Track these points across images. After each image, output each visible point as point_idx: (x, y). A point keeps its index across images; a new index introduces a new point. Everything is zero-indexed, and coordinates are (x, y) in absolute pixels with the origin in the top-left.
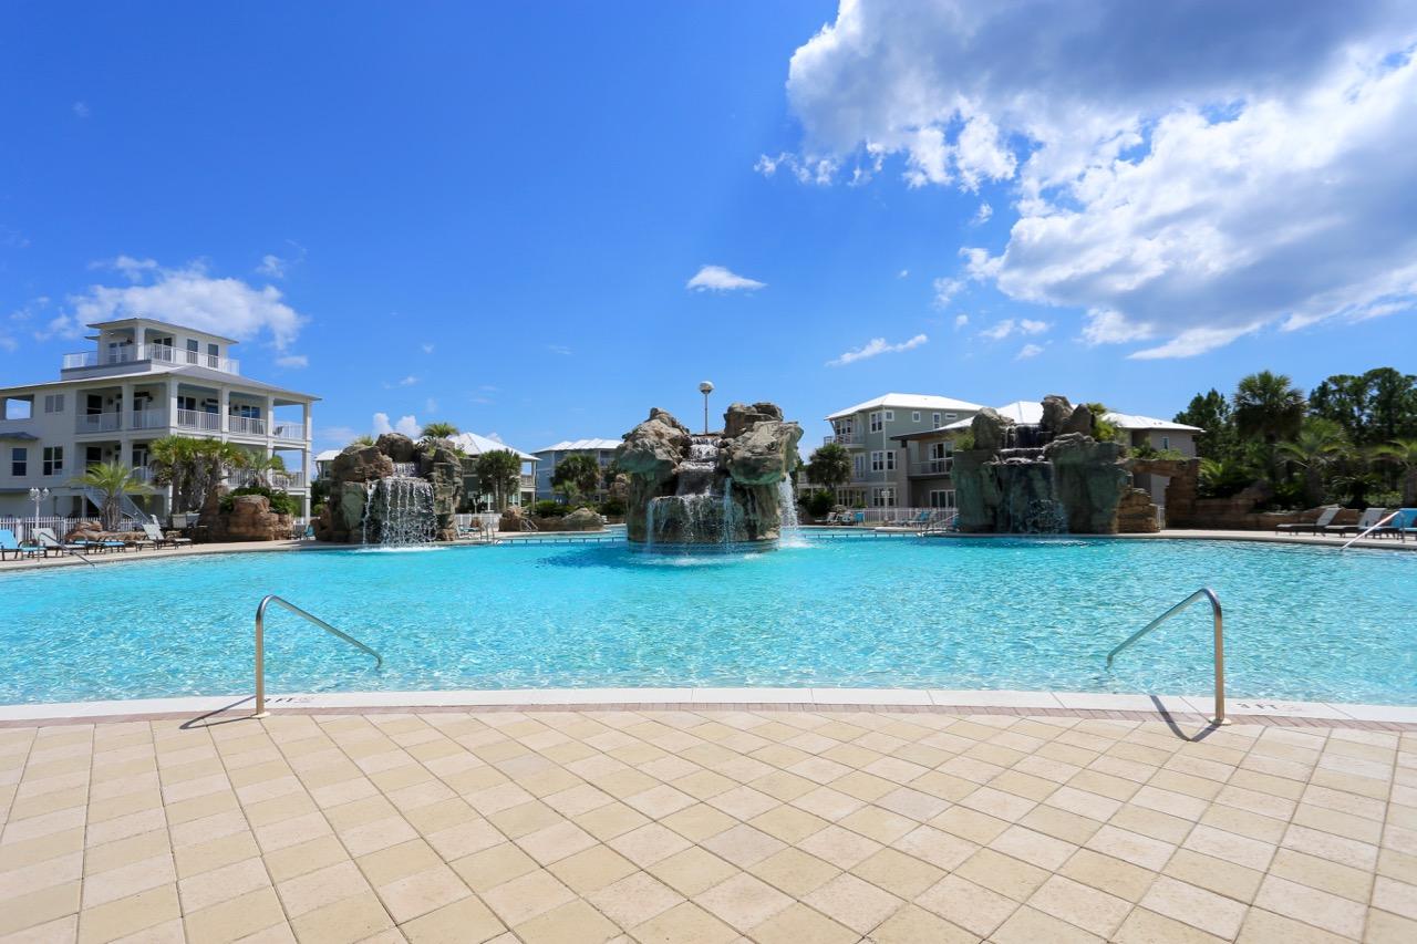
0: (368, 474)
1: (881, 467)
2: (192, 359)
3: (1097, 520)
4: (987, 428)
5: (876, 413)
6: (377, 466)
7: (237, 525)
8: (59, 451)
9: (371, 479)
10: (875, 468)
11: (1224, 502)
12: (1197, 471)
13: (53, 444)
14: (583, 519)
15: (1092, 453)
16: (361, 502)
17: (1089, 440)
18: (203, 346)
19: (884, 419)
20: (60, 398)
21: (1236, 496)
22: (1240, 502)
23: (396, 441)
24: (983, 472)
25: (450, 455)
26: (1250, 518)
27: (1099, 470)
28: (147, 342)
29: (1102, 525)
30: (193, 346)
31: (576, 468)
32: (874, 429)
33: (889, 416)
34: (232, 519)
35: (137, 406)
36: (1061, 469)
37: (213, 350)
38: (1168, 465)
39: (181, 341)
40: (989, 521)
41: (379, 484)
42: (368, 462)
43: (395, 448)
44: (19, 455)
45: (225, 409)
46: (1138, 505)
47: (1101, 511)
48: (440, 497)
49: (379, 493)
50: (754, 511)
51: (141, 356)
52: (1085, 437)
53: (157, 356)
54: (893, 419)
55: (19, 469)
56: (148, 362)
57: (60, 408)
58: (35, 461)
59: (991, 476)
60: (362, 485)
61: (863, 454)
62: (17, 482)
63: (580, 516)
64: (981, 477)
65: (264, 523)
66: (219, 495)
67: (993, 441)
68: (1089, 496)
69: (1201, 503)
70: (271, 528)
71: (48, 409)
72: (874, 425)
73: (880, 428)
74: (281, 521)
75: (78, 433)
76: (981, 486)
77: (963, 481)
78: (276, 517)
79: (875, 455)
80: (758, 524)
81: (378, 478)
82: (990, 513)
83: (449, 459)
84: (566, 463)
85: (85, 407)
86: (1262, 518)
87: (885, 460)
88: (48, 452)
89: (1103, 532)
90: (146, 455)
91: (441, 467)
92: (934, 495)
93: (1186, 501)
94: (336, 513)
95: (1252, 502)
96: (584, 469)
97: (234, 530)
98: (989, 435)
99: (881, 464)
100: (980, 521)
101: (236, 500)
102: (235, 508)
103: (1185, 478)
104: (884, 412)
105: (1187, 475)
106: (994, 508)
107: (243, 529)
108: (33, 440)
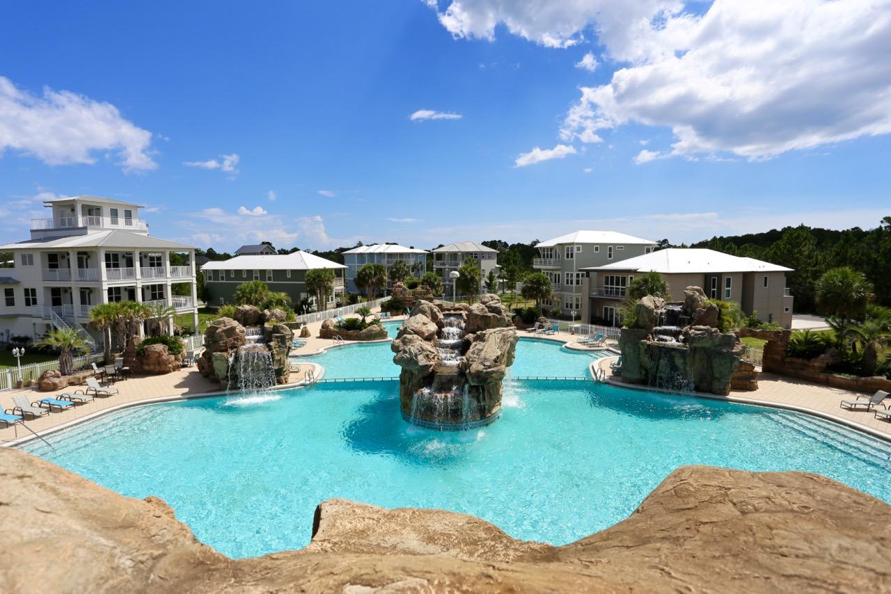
0: (229, 345)
1: (572, 283)
2: (115, 222)
3: (716, 385)
4: (645, 314)
5: (570, 247)
6: (235, 339)
7: (148, 365)
8: (34, 291)
9: (232, 348)
10: (567, 283)
11: (805, 362)
12: (788, 338)
13: (30, 286)
14: (373, 333)
15: (717, 341)
16: (225, 365)
17: (716, 332)
18: (121, 213)
19: (575, 251)
20: (31, 257)
21: (813, 359)
22: (816, 364)
23: (248, 311)
24: (641, 346)
25: (283, 328)
26: (822, 376)
27: (721, 353)
28: (83, 215)
29: (720, 389)
30: (114, 213)
31: (370, 273)
32: (568, 257)
33: (578, 249)
34: (145, 361)
35: (80, 265)
36: (694, 350)
37: (128, 215)
38: (768, 334)
39: (106, 211)
40: (643, 377)
41: (236, 353)
42: (228, 337)
43: (247, 316)
44: (9, 293)
45: (137, 264)
46: (745, 371)
47: (719, 380)
48: (277, 358)
49: (237, 359)
50: (484, 399)
51: (80, 225)
52: (714, 330)
53: (91, 223)
54: (581, 251)
55: (10, 302)
56: (85, 228)
57: (31, 263)
58: (19, 296)
59: (646, 350)
60: (225, 354)
61: (560, 273)
62: (11, 310)
63: (372, 331)
64: (639, 349)
65: (165, 363)
66: (136, 344)
67: (649, 323)
68: (712, 368)
69: (788, 360)
70: (170, 365)
71: (24, 263)
72: (568, 255)
73: (572, 257)
74: (176, 359)
75: (44, 280)
76: (639, 354)
77: (627, 349)
78: (173, 357)
79: (568, 274)
80: (487, 407)
81: (236, 347)
82: (643, 372)
83: (282, 331)
84: (364, 270)
85: (47, 263)
86: (830, 378)
87: (575, 279)
88: (26, 291)
89: (720, 394)
90: (89, 294)
91: (277, 337)
92: (606, 309)
93: (779, 358)
94: (210, 364)
95: (824, 365)
96: (375, 274)
97: (146, 368)
98: (647, 320)
99: (572, 281)
100: (636, 376)
101: (146, 348)
102: (146, 354)
103: (779, 343)
104: (575, 248)
105: (781, 340)
106: (646, 370)
107: (152, 367)
108: (17, 283)
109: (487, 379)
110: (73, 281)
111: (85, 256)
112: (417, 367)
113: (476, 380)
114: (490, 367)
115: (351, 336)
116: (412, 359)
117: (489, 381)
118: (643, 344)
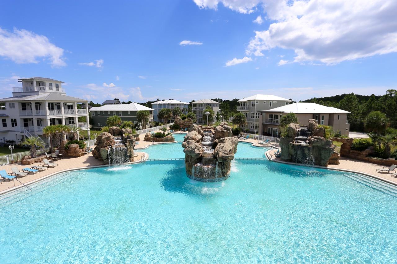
0: (108, 144)
1: (254, 117)
2: (51, 89)
3: (322, 162)
4: (292, 131)
5: (253, 101)
6: (110, 142)
7: (70, 153)
8: (15, 120)
9: (109, 146)
10: (252, 117)
11: (359, 152)
12: (352, 142)
13: (14, 118)
14: (169, 139)
15: (323, 143)
16: (106, 153)
17: (323, 139)
18: (54, 85)
19: (256, 103)
20: (13, 104)
21: (363, 151)
22: (364, 153)
23: (115, 129)
24: (290, 145)
25: (131, 137)
26: (366, 158)
27: (325, 149)
28: (37, 85)
29: (324, 164)
30: (51, 85)
31: (165, 112)
32: (252, 106)
33: (257, 103)
34: (69, 151)
35: (37, 109)
36: (314, 147)
37: (57, 86)
38: (344, 140)
39: (47, 84)
40: (290, 158)
41: (111, 148)
42: (107, 141)
43: (114, 131)
44: (4, 121)
45: (63, 108)
46: (334, 156)
47: (324, 160)
48: (129, 150)
49: (112, 150)
50: (224, 168)
51: (36, 90)
52: (322, 138)
53: (41, 89)
54: (258, 104)
55: (5, 125)
56: (38, 92)
57: (14, 107)
58: (9, 122)
59: (292, 147)
60: (106, 148)
61: (248, 113)
62: (5, 129)
63: (168, 138)
64: (289, 146)
65: (78, 152)
66: (64, 144)
67: (293, 135)
68: (321, 155)
69: (351, 151)
70: (80, 153)
71: (10, 107)
72: (252, 105)
73: (254, 106)
74: (83, 151)
75: (20, 115)
76: (289, 149)
77: (283, 146)
78: (81, 150)
79: (252, 113)
80: (225, 172)
81: (111, 145)
82: (290, 156)
83: (131, 138)
84: (162, 111)
85: (21, 107)
86: (370, 159)
87: (255, 115)
88: (12, 120)
89: (324, 166)
90: (41, 121)
91: (129, 141)
92: (269, 129)
93: (348, 150)
94: (99, 153)
95: (367, 154)
96: (167, 113)
97: (69, 154)
98: (293, 134)
99: (254, 116)
100: (287, 158)
101: (69, 146)
102: (69, 148)
103: (348, 144)
104: (256, 102)
105: (349, 143)
106: (292, 155)
107: (72, 154)
108: (8, 116)
109: (226, 160)
110: (34, 115)
111: (39, 104)
112: (195, 154)
113: (221, 160)
114: (227, 154)
115: (159, 140)
116: (192, 150)
117: (227, 160)
118: (291, 144)
